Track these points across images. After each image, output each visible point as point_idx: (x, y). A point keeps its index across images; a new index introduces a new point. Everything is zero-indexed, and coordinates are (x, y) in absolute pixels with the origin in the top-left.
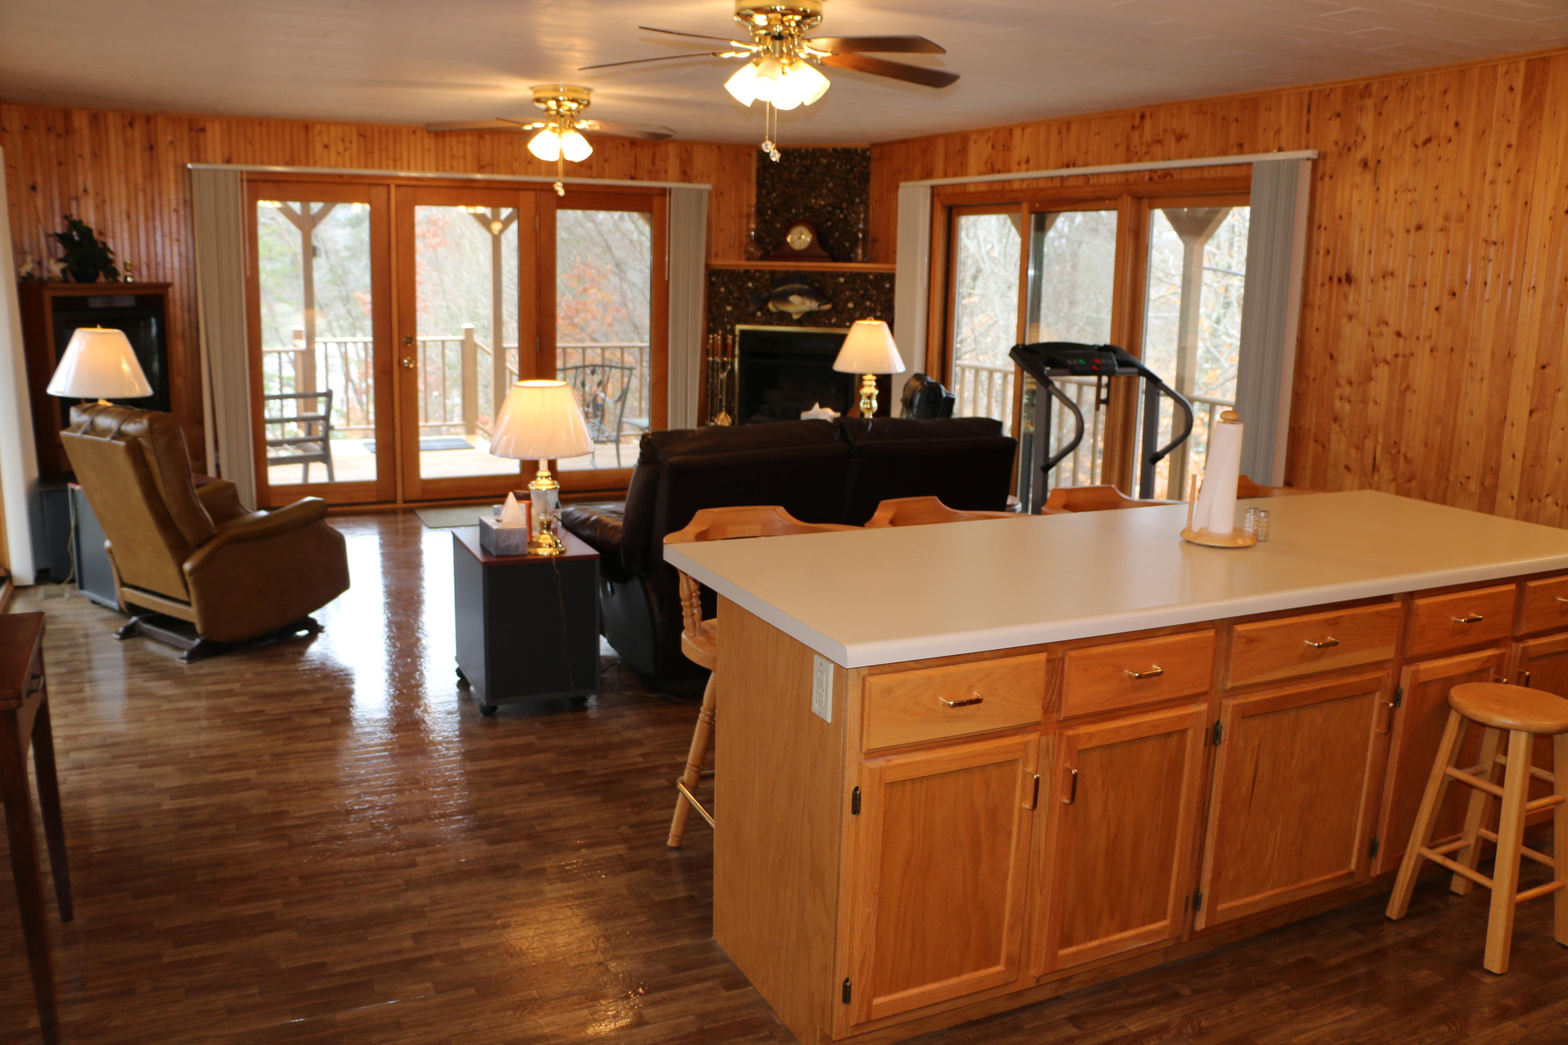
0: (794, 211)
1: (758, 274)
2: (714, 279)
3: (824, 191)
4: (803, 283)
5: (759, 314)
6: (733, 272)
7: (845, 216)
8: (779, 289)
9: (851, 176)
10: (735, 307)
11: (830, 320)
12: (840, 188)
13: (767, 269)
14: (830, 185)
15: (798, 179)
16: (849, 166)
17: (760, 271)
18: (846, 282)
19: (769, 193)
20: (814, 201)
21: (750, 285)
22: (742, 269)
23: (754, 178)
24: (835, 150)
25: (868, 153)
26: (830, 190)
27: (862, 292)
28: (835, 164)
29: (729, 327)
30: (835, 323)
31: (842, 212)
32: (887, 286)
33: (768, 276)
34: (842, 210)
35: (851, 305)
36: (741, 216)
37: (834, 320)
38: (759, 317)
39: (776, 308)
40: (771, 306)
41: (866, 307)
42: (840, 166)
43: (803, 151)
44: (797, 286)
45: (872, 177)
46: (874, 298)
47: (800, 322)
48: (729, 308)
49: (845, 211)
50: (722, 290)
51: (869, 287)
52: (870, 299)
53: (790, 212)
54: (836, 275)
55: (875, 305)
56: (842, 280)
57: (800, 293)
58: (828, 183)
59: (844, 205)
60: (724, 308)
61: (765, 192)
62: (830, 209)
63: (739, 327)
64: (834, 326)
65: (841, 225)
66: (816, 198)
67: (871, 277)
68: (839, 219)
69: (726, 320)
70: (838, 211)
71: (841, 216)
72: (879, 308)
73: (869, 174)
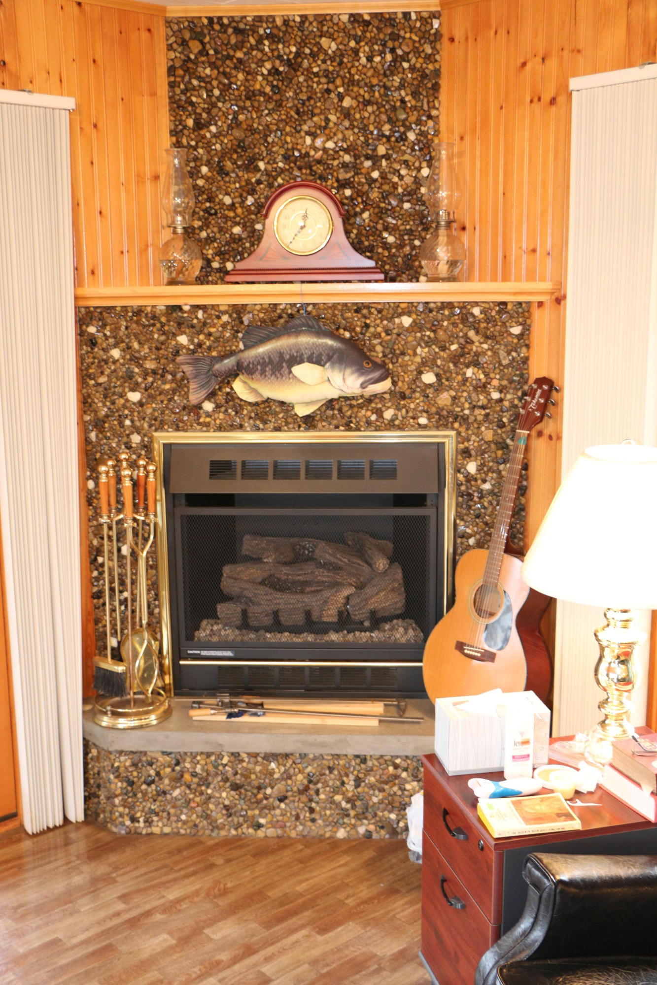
0: (262, 165)
1: (200, 314)
2: (92, 329)
3: (333, 118)
4: (320, 333)
5: (208, 406)
6: (139, 312)
7: (383, 176)
8: (262, 350)
9: (397, 79)
10: (150, 393)
11: (379, 413)
12: (370, 109)
13: (224, 303)
14: (347, 102)
15: (268, 89)
16: (389, 57)
17: (204, 308)
18: (416, 326)
19: (199, 125)
20: (308, 140)
21: (183, 339)
22: (161, 305)
23: (163, 90)
24: (355, 18)
25: (436, 24)
26: (347, 114)
27: (454, 347)
28: (356, 52)
29: (136, 439)
30: (392, 420)
31: (376, 166)
32: (516, 330)
33: (225, 318)
34: (375, 159)
35: (429, 378)
36: (140, 179)
37: (388, 414)
38: (208, 415)
39: (254, 391)
40: (239, 387)
41: (465, 380)
42: (370, 59)
43: (279, 22)
44: (306, 340)
45: (444, 83)
46: (482, 360)
47: (309, 422)
48: (134, 397)
49: (384, 163)
50: (116, 353)
51: (472, 334)
52: (476, 364)
53: (257, 169)
54: (396, 310)
55: (486, 375)
56: (407, 321)
57: (317, 359)
58: (341, 98)
59: (382, 150)
60: (122, 395)
61: (190, 122)
62: (347, 158)
63: (164, 437)
64: (391, 425)
65: (374, 195)
66: (314, 136)
67: (476, 311)
68: (371, 181)
69: (128, 422)
70: (368, 164)
71: (375, 175)
72: (495, 383)
73: (437, 73)
